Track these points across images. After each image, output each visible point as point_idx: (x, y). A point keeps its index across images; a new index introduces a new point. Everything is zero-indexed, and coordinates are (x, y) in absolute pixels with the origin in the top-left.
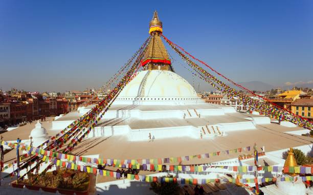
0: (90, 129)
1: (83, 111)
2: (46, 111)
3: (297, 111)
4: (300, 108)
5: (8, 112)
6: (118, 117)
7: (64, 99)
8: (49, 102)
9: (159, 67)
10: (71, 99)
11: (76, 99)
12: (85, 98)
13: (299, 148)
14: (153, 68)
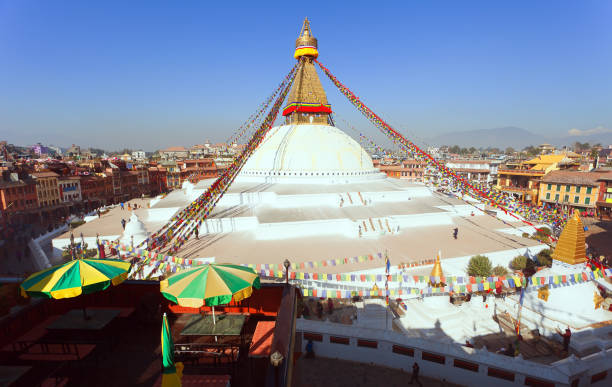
0: (200, 223)
1: (191, 192)
2: (133, 188)
3: (549, 192)
4: (554, 187)
5: (78, 191)
6: (242, 203)
7: (159, 166)
8: (137, 173)
9: (311, 118)
10: (172, 167)
11: (180, 166)
12: (194, 164)
13: (486, 255)
14: (301, 120)
